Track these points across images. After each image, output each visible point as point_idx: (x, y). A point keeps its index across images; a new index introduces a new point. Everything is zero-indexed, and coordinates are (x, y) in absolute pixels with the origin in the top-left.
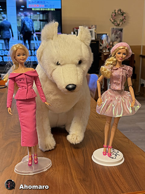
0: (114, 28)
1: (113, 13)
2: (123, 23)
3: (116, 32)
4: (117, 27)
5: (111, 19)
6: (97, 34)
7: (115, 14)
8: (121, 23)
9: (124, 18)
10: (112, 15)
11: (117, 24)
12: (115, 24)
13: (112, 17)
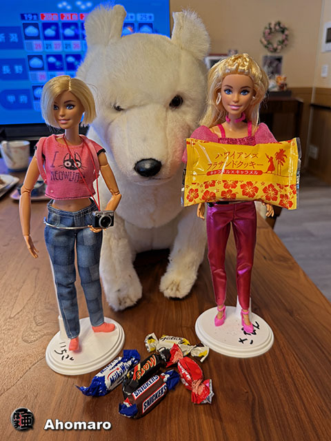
1: (266, 28)
2: (284, 47)
3: (271, 62)
4: (273, 54)
5: (263, 40)
8: (280, 47)
9: (286, 39)
10: (264, 33)
11: (273, 48)
13: (264, 36)
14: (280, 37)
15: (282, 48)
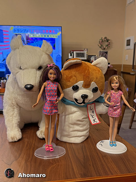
0: (101, 51)
1: (100, 40)
2: (108, 47)
3: (103, 54)
4: (104, 51)
5: (99, 44)
6: (89, 56)
7: (102, 41)
8: (106, 47)
9: (109, 44)
10: (100, 42)
11: (104, 48)
12: (101, 49)
13: (99, 43)
14: (107, 43)
15: (108, 48)
